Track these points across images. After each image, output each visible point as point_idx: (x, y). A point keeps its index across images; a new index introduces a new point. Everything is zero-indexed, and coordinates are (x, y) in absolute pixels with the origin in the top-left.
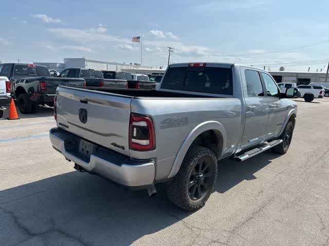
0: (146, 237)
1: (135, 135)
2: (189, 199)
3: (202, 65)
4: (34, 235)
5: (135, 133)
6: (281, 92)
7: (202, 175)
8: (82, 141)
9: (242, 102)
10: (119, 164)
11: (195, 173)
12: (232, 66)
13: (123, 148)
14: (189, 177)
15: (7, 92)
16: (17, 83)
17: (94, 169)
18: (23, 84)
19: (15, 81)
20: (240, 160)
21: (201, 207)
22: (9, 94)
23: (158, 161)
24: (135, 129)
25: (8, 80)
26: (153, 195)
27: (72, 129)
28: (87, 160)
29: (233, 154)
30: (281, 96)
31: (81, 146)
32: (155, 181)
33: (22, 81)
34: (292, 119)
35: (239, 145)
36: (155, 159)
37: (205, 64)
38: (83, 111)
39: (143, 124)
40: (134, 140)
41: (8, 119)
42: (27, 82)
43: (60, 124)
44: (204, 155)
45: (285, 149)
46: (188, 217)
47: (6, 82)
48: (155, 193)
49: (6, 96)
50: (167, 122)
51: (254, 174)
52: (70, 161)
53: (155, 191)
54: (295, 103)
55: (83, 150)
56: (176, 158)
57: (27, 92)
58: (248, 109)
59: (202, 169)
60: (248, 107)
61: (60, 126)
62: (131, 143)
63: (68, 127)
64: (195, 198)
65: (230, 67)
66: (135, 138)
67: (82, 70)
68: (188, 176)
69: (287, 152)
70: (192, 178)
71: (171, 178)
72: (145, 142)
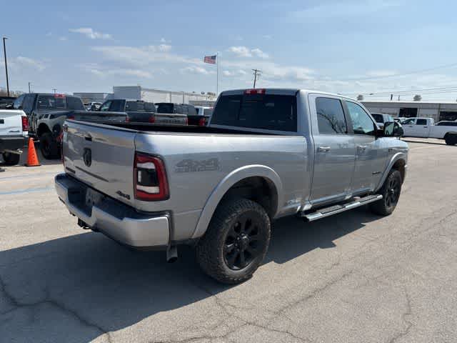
0: (161, 313)
1: (139, 180)
2: (226, 267)
3: (260, 92)
4: (21, 306)
5: (140, 177)
6: (379, 129)
7: (245, 237)
8: (89, 189)
9: (308, 140)
10: (121, 218)
11: (234, 234)
12: (298, 92)
13: (128, 197)
14: (224, 238)
15: (23, 130)
16: (40, 118)
17: (96, 224)
18: (47, 121)
19: (37, 117)
20: (308, 220)
21: (244, 280)
22: (27, 133)
23: (175, 215)
24: (140, 173)
25: (25, 115)
26: (173, 260)
27: (79, 175)
28: (89, 213)
29: (299, 212)
30: (378, 134)
31: (88, 197)
32: (171, 241)
33: (46, 116)
34: (399, 166)
35: (307, 199)
36: (171, 212)
37: (264, 91)
38: (88, 152)
39: (151, 166)
40: (139, 187)
41: (26, 165)
42: (53, 117)
43: (67, 168)
44: (246, 210)
45: (388, 209)
46: (224, 292)
47: (23, 118)
48: (176, 258)
49: (21, 136)
50: (186, 164)
51: (334, 242)
52: (74, 215)
53: (175, 255)
54: (406, 145)
55: (89, 201)
56: (201, 212)
57: (51, 130)
58: (319, 150)
59: (246, 228)
60: (318, 149)
61: (68, 171)
62: (136, 191)
63: (74, 172)
64: (235, 268)
65: (294, 94)
66: (141, 184)
67: (128, 102)
68: (221, 237)
69: (393, 213)
70: (230, 240)
71: (196, 239)
72: (153, 190)
